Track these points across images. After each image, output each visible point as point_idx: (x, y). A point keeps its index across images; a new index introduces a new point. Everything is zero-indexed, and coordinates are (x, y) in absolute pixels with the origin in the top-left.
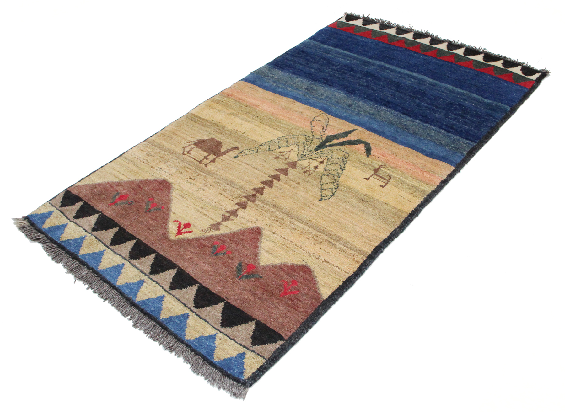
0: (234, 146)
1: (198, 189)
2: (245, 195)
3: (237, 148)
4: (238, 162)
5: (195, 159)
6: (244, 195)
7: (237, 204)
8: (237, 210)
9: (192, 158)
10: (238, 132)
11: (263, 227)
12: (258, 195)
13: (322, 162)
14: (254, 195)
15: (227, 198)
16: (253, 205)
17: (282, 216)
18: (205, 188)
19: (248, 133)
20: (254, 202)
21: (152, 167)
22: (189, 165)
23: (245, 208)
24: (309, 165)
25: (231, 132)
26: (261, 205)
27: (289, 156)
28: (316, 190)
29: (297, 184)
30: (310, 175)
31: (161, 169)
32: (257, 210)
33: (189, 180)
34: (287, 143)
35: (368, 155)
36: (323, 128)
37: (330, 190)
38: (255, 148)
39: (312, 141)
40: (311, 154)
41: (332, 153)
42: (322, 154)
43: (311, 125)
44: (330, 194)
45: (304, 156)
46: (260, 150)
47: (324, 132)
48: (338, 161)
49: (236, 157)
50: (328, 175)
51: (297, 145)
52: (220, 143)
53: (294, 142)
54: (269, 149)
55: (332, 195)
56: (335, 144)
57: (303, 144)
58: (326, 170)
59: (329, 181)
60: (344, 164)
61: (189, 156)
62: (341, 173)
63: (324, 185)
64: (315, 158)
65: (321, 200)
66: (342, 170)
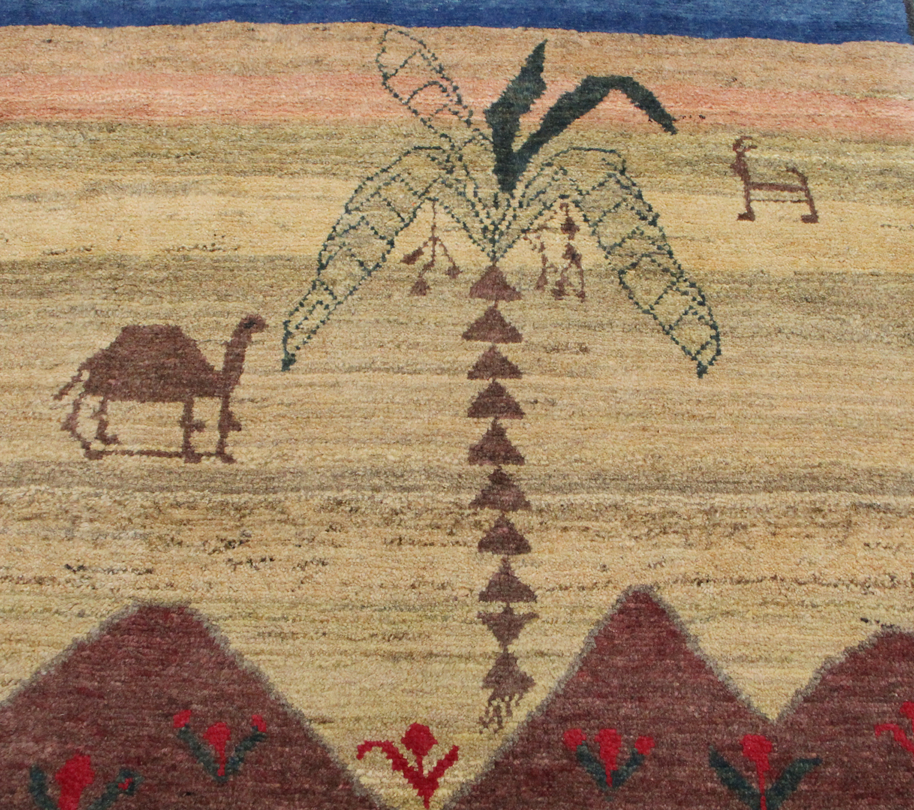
0: (235, 321)
1: (301, 574)
2: (474, 497)
3: (251, 324)
4: (316, 378)
5: (159, 454)
6: (467, 498)
7: (483, 546)
8: (506, 571)
9: (141, 453)
10: (190, 254)
11: (648, 581)
12: (509, 468)
13: (569, 227)
14: (499, 479)
15: (432, 544)
16: (535, 520)
17: (657, 503)
18: (320, 552)
19: (226, 240)
20: (527, 505)
21: (40, 581)
22: (162, 489)
23: (522, 547)
24: (545, 260)
25: (167, 267)
26: (556, 500)
27: (451, 260)
28: (653, 342)
29: (581, 355)
30: (582, 295)
31: (81, 568)
32: (565, 529)
33: (230, 554)
34: (393, 210)
35: (667, 122)
36: (444, 91)
37: (690, 317)
38: (314, 287)
39: (460, 159)
40: (510, 213)
41: (565, 173)
42: (538, 193)
43: (396, 96)
44: (706, 333)
45: (496, 228)
46: (339, 290)
47: (459, 102)
48: (611, 194)
49: (288, 362)
50: (634, 266)
51: (434, 200)
52: (173, 334)
53: (415, 193)
54: (361, 264)
55: (713, 333)
56: (539, 133)
57: (450, 186)
58: (609, 251)
59: (657, 286)
60: (639, 196)
61: (124, 453)
62: (664, 236)
63: (659, 310)
64: (537, 223)
65: (702, 371)
66: (653, 223)
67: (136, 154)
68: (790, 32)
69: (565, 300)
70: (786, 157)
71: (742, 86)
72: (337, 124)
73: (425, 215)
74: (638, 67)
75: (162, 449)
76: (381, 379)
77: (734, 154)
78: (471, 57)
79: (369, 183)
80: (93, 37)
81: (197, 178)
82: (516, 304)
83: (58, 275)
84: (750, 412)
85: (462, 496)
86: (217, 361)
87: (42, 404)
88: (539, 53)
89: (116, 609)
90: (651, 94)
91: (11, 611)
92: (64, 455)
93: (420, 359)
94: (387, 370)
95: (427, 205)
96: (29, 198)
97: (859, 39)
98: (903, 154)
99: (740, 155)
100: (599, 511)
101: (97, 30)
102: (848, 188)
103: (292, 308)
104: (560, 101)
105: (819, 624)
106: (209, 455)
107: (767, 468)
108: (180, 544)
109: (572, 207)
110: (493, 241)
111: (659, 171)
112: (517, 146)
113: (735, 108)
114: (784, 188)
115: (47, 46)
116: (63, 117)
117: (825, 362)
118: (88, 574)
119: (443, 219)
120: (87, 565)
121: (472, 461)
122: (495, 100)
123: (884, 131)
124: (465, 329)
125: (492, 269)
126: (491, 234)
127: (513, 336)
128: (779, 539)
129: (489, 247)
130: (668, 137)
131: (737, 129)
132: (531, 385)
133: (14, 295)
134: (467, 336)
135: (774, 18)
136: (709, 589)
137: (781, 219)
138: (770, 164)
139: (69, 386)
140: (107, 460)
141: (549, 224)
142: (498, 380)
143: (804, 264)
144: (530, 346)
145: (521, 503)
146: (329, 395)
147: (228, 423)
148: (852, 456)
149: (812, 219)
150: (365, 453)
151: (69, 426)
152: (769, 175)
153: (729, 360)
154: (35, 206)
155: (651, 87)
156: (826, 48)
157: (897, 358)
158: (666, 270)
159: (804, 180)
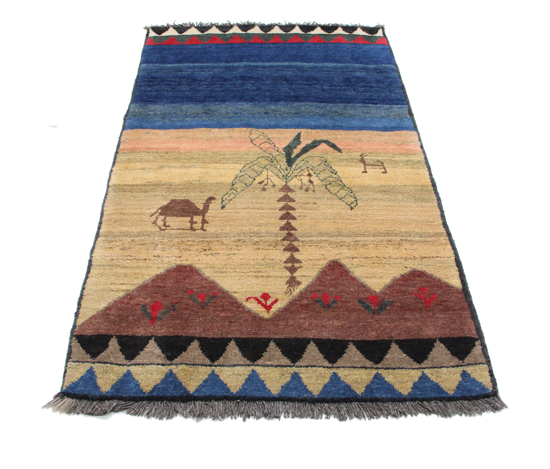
0: (206, 198)
1: (228, 257)
2: (281, 238)
3: (211, 199)
4: (231, 211)
5: (183, 229)
6: (279, 239)
7: (284, 250)
8: (292, 256)
9: (178, 229)
10: (192, 182)
11: (337, 258)
12: (292, 232)
13: (309, 175)
14: (289, 235)
15: (269, 249)
16: (301, 244)
17: (339, 239)
18: (234, 252)
19: (203, 179)
20: (298, 240)
21: (145, 260)
22: (184, 237)
23: (297, 250)
24: (302, 183)
25: (185, 185)
26: (308, 239)
27: (273, 183)
28: (337, 202)
29: (314, 205)
30: (314, 191)
31: (158, 256)
32: (310, 246)
33: (205, 252)
34: (255, 171)
35: (339, 151)
36: (270, 144)
37: (348, 196)
38: (231, 189)
39: (275, 159)
40: (291, 173)
41: (308, 162)
42: (300, 167)
43: (255, 145)
44: (353, 200)
45: (287, 175)
46: (239, 190)
47: (275, 146)
48: (323, 166)
49: (223, 207)
50: (330, 184)
51: (267, 169)
52: (187, 201)
53: (261, 167)
54: (245, 184)
55: (355, 199)
56: (299, 153)
57: (272, 166)
58: (322, 181)
59: (337, 189)
60: (331, 168)
61: (172, 229)
62: (339, 177)
63: (338, 194)
64: (299, 174)
65: (352, 209)
66: (336, 174)
67: (175, 159)
68: (377, 129)
69: (309, 192)
70: (377, 158)
71: (362, 141)
72: (237, 151)
73: (265, 172)
74: (330, 137)
75: (184, 228)
76: (252, 211)
77: (360, 158)
78: (278, 136)
79: (247, 165)
80: (161, 132)
81: (194, 164)
82: (293, 193)
83: (150, 187)
84: (367, 218)
85: (278, 238)
86: (201, 207)
87: (146, 218)
88: (299, 135)
89: (169, 266)
90: (334, 144)
92: (153, 230)
93: (264, 206)
94: (254, 209)
95: (265, 170)
96: (142, 169)
97: (398, 130)
98: (413, 157)
99: (362, 158)
100: (321, 241)
101: (162, 130)
102: (396, 165)
103: (224, 194)
104: (306, 146)
105: (391, 268)
106: (199, 229)
107: (373, 231)
108: (190, 250)
109: (310, 170)
110: (286, 178)
111: (337, 162)
112: (293, 156)
113: (360, 147)
114: (376, 165)
115: (147, 134)
116: (152, 150)
117: (391, 206)
118: (160, 258)
119: (270, 173)
120: (160, 255)
121: (281, 230)
122: (286, 146)
123: (407, 151)
124: (278, 199)
125: (286, 185)
126: (285, 177)
127: (293, 201)
128: (378, 248)
129: (285, 180)
130: (340, 154)
131: (361, 152)
132: (299, 212)
133: (137, 192)
134: (278, 201)
135: (372, 126)
136: (356, 260)
137: (375, 173)
138: (371, 160)
139: (155, 213)
140: (166, 231)
141: (303, 174)
142: (288, 211)
143: (383, 183)
144: (298, 203)
145: (296, 240)
146: (236, 215)
147: (204, 222)
148: (400, 228)
149: (385, 172)
150: (247, 228)
151: (155, 223)
152: (371, 162)
153: (360, 206)
154: (143, 171)
155: (334, 142)
156: (388, 133)
157: (413, 205)
158: (340, 185)
159: (382, 164)
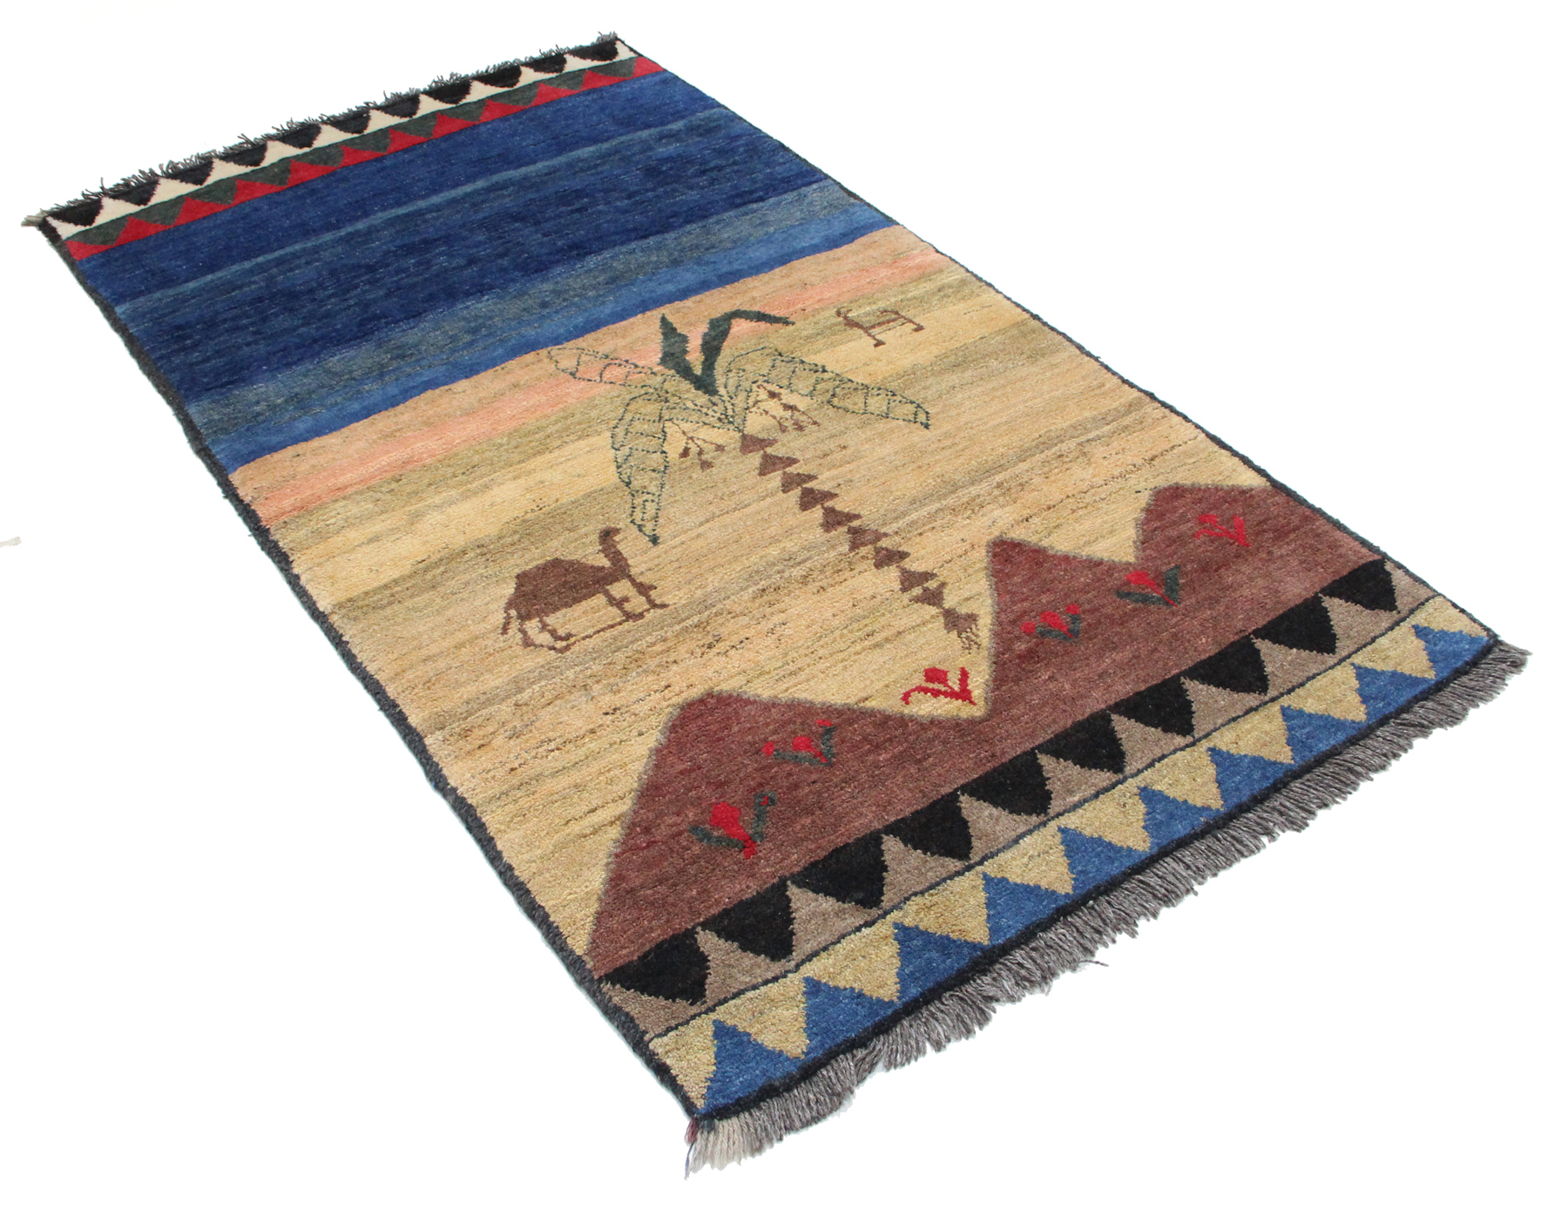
1: (775, 636)
2: (847, 546)
3: (608, 533)
4: (683, 538)
5: (611, 626)
6: (844, 548)
7: (878, 566)
9: (598, 632)
10: (526, 517)
11: (996, 533)
12: (856, 524)
13: (773, 395)
16: (898, 539)
17: (964, 496)
19: (545, 499)
20: (885, 535)
21: (593, 731)
22: (632, 642)
23: (902, 555)
24: (774, 417)
25: (516, 532)
27: (712, 444)
28: (882, 426)
29: (844, 452)
30: (815, 423)
31: (615, 710)
32: (921, 534)
33: (715, 650)
34: (647, 436)
35: (785, 321)
36: (621, 365)
37: (893, 404)
38: (633, 495)
39: (667, 392)
41: (744, 370)
42: (737, 388)
43: (590, 381)
44: (911, 408)
45: (727, 416)
46: (652, 489)
47: (637, 366)
48: (784, 369)
49: (655, 540)
50: (833, 395)
51: (670, 420)
52: (558, 563)
53: (654, 422)
54: (654, 471)
55: (914, 405)
56: (706, 360)
57: (675, 408)
58: (811, 395)
59: (859, 399)
60: (802, 362)
61: (584, 639)
62: (837, 375)
63: (870, 409)
64: (751, 402)
65: (927, 426)
66: (824, 371)
68: (815, 249)
69: (807, 431)
70: (875, 307)
71: (812, 286)
73: (671, 429)
74: (738, 303)
75: (611, 623)
76: (727, 519)
77: (841, 319)
78: (621, 342)
79: (617, 430)
82: (777, 446)
83: (436, 571)
86: (604, 562)
87: (496, 642)
88: (665, 322)
89: (663, 718)
90: (759, 312)
91: (587, 758)
92: (543, 659)
93: (742, 499)
94: (727, 513)
95: (668, 424)
97: (862, 235)
98: (943, 276)
99: (846, 318)
102: (926, 306)
103: (629, 511)
104: (703, 339)
105: (1114, 506)
106: (648, 610)
108: (675, 662)
109: (765, 384)
110: (730, 422)
111: (802, 345)
112: (698, 371)
113: (820, 297)
114: (889, 322)
115: (299, 458)
118: (623, 710)
119: (686, 426)
120: (618, 705)
121: (827, 530)
123: (921, 271)
124: (757, 471)
125: (744, 437)
126: (725, 420)
127: (792, 461)
129: (731, 427)
130: (791, 328)
131: (831, 306)
132: (828, 479)
134: (762, 473)
135: (799, 247)
136: (1035, 520)
137: (901, 336)
138: (868, 314)
139: (507, 623)
141: (759, 399)
142: (805, 486)
143: (935, 351)
144: (806, 462)
146: (701, 542)
147: (644, 589)
149: (919, 328)
150: (754, 559)
151: (527, 642)
152: (873, 320)
153: (938, 413)
155: (756, 308)
156: (845, 248)
158: (856, 389)
159: (897, 313)
